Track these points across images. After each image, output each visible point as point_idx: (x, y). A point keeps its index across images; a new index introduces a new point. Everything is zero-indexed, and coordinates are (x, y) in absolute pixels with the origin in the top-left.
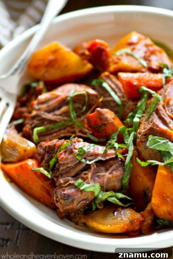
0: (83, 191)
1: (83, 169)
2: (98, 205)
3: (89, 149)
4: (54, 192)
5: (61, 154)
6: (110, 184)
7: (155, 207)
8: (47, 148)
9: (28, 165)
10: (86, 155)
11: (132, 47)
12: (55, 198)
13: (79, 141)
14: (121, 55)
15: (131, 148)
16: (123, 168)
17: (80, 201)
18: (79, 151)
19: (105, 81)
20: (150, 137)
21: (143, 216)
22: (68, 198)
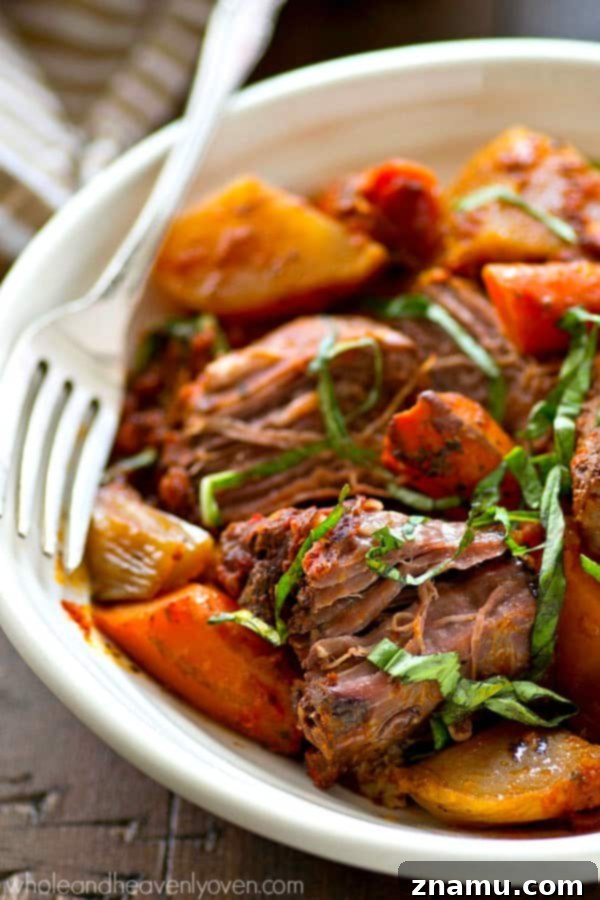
0: (402, 683)
1: (393, 606)
2: (452, 730)
3: (410, 533)
4: (295, 694)
5: (315, 556)
6: (492, 652)
8: (259, 539)
9: (194, 604)
10: (402, 556)
11: (518, 178)
12: (301, 712)
13: (370, 510)
14: (483, 209)
15: (556, 523)
16: (531, 592)
17: (389, 717)
18: (374, 543)
19: (434, 300)
22: (350, 708)
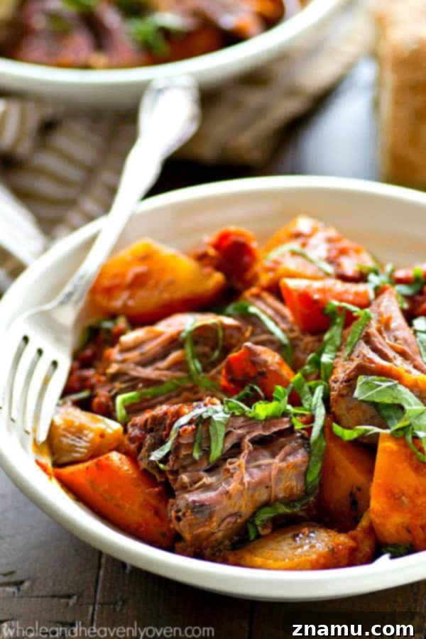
2: (260, 529)
4: (169, 507)
6: (283, 483)
7: (377, 519)
8: (149, 421)
9: (112, 461)
10: (232, 426)
11: (300, 240)
12: (173, 515)
13: (213, 404)
14: (283, 255)
15: (320, 413)
16: (308, 449)
19: (252, 304)
20: (361, 379)
21: (354, 538)
22: (201, 509)
